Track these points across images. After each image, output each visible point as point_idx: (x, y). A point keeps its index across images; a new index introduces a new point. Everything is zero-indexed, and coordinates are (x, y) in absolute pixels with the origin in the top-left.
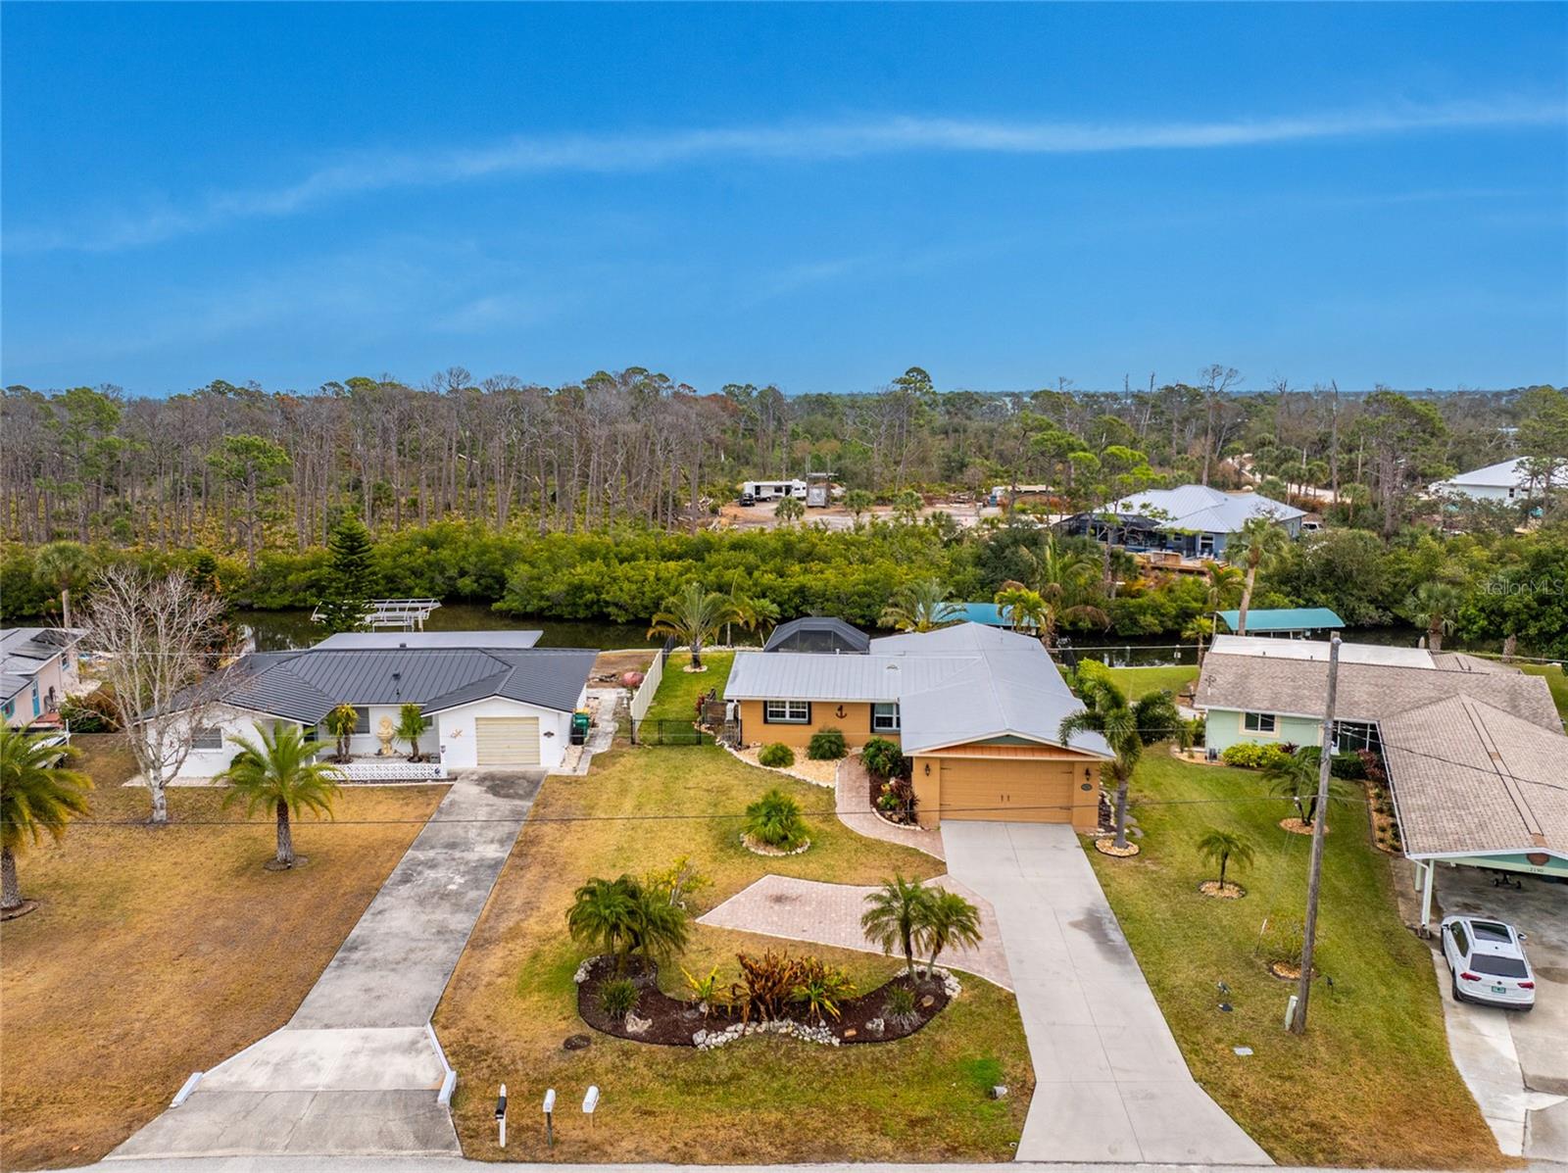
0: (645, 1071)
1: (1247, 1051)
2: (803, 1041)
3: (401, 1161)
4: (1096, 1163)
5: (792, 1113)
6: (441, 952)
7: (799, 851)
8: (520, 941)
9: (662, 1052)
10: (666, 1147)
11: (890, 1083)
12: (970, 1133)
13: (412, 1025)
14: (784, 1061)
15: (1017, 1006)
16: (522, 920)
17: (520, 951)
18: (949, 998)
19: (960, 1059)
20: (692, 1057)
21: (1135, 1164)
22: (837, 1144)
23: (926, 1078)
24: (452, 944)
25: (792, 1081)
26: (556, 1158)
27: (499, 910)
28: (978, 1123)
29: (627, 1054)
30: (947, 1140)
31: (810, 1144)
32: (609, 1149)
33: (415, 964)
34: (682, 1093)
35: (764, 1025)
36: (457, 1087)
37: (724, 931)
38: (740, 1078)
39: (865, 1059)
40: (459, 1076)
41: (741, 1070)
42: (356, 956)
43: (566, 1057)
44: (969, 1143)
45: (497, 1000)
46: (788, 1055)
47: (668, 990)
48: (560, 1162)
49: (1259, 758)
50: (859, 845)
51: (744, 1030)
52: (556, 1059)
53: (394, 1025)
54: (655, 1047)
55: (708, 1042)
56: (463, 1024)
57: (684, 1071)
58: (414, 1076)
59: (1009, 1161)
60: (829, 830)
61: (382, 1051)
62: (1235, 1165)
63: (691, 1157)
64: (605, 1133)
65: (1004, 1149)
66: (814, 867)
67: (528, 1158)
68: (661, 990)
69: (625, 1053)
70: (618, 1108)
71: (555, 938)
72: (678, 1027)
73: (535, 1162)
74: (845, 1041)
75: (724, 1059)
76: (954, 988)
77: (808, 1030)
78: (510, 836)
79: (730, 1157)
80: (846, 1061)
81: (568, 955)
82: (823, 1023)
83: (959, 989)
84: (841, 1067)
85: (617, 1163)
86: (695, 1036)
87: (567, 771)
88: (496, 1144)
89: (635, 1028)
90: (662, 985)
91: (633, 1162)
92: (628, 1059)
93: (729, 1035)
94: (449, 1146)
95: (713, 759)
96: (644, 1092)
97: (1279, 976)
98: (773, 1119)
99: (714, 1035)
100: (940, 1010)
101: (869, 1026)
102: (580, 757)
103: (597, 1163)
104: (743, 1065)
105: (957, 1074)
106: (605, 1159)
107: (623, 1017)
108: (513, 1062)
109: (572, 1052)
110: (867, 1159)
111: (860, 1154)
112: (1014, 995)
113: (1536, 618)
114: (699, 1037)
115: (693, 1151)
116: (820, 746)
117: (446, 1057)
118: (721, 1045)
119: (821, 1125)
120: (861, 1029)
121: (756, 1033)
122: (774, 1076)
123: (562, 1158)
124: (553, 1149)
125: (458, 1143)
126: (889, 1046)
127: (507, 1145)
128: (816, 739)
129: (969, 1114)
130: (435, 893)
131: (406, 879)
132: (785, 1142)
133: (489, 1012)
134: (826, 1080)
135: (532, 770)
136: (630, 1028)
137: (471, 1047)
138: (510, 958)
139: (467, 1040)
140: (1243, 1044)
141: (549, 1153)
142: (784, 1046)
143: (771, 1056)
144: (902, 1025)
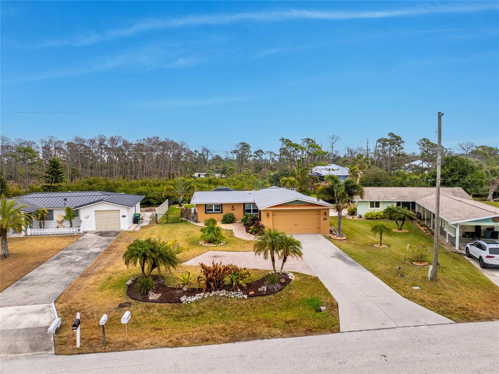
0: (157, 314)
1: (417, 288)
2: (231, 298)
3: (17, 359)
4: (378, 329)
5: (229, 324)
6: (67, 279)
7: (222, 244)
8: (104, 274)
9: (166, 306)
10: (166, 341)
11: (273, 310)
12: (316, 324)
13: (44, 303)
14: (223, 305)
15: (319, 280)
16: (106, 268)
17: (103, 277)
18: (291, 280)
19: (302, 299)
20: (180, 307)
21: (395, 328)
22: (254, 333)
23: (288, 307)
24: (73, 276)
25: (227, 312)
26: (107, 350)
27: (96, 265)
28: (317, 320)
29: (149, 308)
30: (306, 327)
31: (240, 334)
32: (136, 344)
33: (53, 283)
34: (175, 321)
35: (213, 293)
36: (61, 326)
37: (193, 266)
38: (203, 313)
39: (260, 302)
40: (63, 321)
41: (203, 310)
42: (25, 282)
43: (119, 311)
44: (316, 326)
45: (89, 293)
46: (225, 303)
47: (168, 285)
48: (109, 352)
49: (376, 215)
50: (244, 242)
51: (204, 295)
52: (114, 311)
53: (35, 304)
54: (162, 304)
55: (187, 300)
56: (70, 301)
57: (176, 312)
58: (38, 322)
59: (337, 332)
60: (232, 239)
61: (25, 314)
62: (439, 324)
63: (180, 343)
64: (136, 338)
65: (333, 328)
66: (228, 248)
67: (91, 351)
68: (166, 285)
69: (147, 307)
70: (143, 329)
71: (119, 272)
72: (173, 296)
73: (95, 353)
74: (249, 296)
75: (195, 307)
76: (291, 276)
77: (233, 293)
78: (105, 246)
79: (200, 342)
80: (251, 303)
81: (125, 277)
82: (239, 290)
83: (294, 277)
84: (249, 305)
85: (140, 349)
86: (181, 298)
87: (131, 229)
88: (75, 347)
89: (153, 298)
90: (166, 284)
91: (149, 348)
92: (149, 309)
93: (197, 297)
94: (48, 349)
95: (187, 225)
96: (156, 322)
97: (416, 265)
98: (220, 326)
99: (190, 297)
100: (288, 284)
101: (260, 289)
102: (136, 227)
103: (130, 350)
104: (204, 308)
105: (301, 304)
106: (134, 348)
107: (147, 293)
108: (92, 314)
109: (122, 309)
110: (270, 337)
111: (266, 335)
112: (317, 277)
113: (450, 176)
114: (183, 299)
115: (181, 341)
116: (226, 219)
117: (58, 314)
118: (193, 301)
119: (244, 327)
120: (256, 291)
121: (209, 296)
122: (219, 311)
123: (110, 350)
124: (105, 346)
125: (53, 348)
126: (269, 297)
127: (81, 346)
128: (225, 216)
129: (311, 317)
130: (69, 262)
131: (58, 258)
132: (227, 334)
133: (84, 297)
134: (243, 311)
135: (117, 230)
136: (150, 298)
137: (71, 309)
138: (98, 279)
139: (71, 307)
140: (416, 286)
141: (103, 348)
142: (223, 300)
143: (216, 304)
144: (274, 288)
